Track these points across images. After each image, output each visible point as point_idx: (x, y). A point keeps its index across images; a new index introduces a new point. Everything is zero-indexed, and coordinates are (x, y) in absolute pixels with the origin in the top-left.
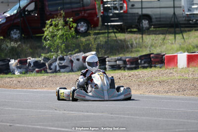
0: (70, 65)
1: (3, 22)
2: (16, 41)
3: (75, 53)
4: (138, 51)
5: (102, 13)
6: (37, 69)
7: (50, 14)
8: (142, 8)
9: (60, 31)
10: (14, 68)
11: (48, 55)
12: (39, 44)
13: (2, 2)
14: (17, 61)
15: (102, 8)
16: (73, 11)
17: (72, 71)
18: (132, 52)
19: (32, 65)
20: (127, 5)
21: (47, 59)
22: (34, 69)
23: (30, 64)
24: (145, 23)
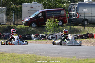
0: (56, 37)
1: (29, 20)
2: (34, 28)
3: (58, 33)
4: (83, 33)
5: (68, 18)
6: (42, 39)
7: (48, 18)
8: (85, 16)
9: (52, 24)
10: (33, 38)
11: (47, 33)
12: (43, 29)
13: (29, 13)
14: (34, 35)
15: (68, 16)
16: (57, 17)
17: (56, 39)
18: (80, 33)
19: (41, 37)
20: (78, 15)
21: (46, 35)
22: (41, 39)
23: (40, 36)
24: (86, 22)
